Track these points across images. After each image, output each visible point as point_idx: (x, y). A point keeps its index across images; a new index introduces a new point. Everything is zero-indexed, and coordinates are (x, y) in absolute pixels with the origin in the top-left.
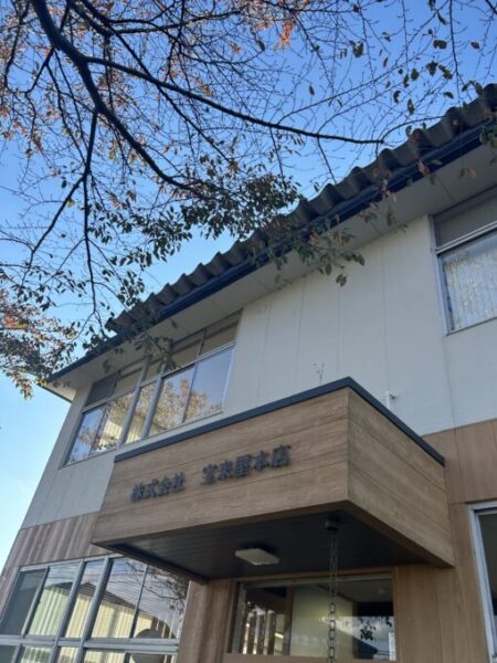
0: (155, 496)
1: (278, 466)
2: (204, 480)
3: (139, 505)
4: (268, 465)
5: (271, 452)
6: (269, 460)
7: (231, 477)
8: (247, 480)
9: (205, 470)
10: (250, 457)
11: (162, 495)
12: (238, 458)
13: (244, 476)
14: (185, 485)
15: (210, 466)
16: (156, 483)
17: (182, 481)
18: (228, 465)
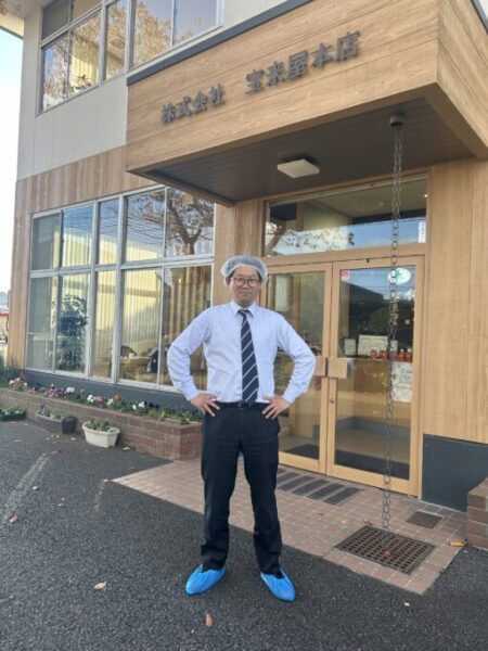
0: (191, 114)
1: (345, 59)
2: (249, 89)
3: (172, 127)
4: (331, 60)
5: (335, 44)
6: (333, 54)
7: (284, 80)
8: (306, 80)
9: (248, 78)
10: (306, 53)
11: (199, 112)
12: (291, 57)
13: (300, 76)
14: (225, 97)
15: (255, 73)
16: (187, 101)
17: (222, 94)
18: (278, 67)
